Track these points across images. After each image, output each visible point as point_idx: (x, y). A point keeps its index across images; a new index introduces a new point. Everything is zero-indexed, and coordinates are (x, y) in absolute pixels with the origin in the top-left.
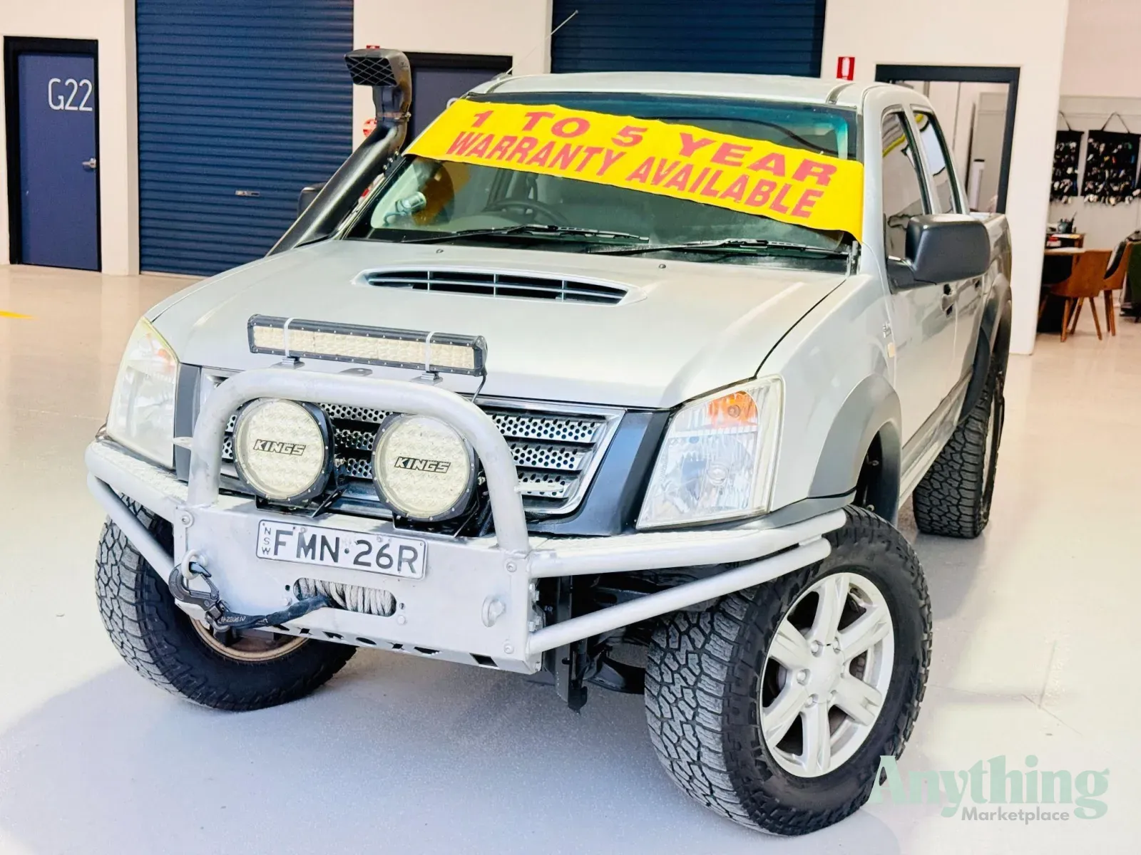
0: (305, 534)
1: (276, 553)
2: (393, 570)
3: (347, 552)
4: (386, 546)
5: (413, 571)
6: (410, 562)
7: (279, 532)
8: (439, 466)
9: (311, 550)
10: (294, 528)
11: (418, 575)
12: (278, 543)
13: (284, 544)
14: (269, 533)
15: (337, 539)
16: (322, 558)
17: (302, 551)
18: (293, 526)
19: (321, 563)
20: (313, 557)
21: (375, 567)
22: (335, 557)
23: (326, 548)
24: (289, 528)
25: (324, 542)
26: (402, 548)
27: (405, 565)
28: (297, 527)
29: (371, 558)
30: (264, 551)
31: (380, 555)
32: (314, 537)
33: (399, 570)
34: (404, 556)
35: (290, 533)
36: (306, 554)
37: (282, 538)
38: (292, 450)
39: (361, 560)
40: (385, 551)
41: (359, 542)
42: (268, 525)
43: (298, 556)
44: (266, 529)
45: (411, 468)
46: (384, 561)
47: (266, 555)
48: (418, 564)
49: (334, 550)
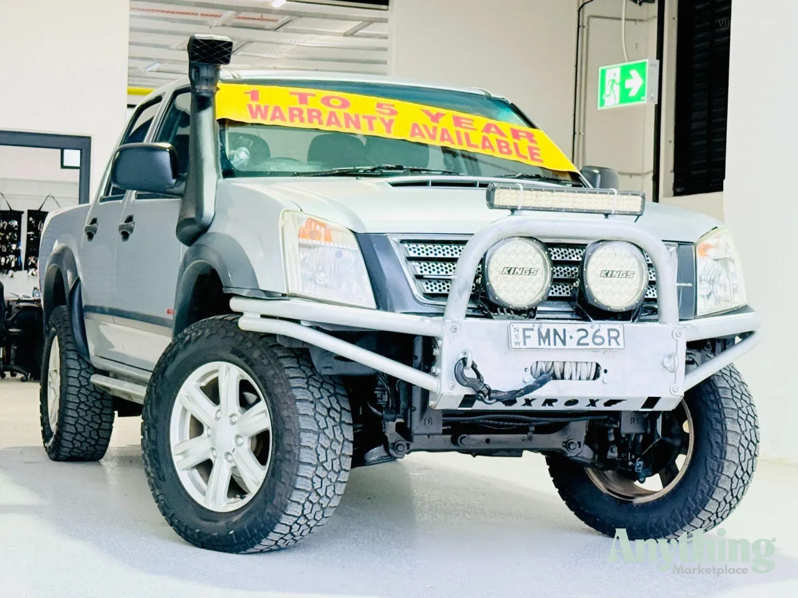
0: (541, 329)
1: (525, 344)
2: (606, 345)
3: (571, 337)
4: (599, 330)
5: (618, 344)
6: (616, 338)
7: (524, 330)
8: (628, 274)
9: (547, 340)
10: (534, 326)
11: (622, 346)
12: (525, 337)
13: (529, 337)
14: (518, 331)
15: (564, 330)
16: (555, 344)
17: (542, 340)
18: (532, 325)
19: (555, 347)
20: (549, 344)
21: (592, 346)
22: (564, 342)
23: (557, 336)
24: (530, 326)
25: (556, 333)
26: (609, 330)
27: (613, 341)
28: (535, 324)
29: (588, 340)
30: (516, 344)
31: (594, 337)
32: (548, 330)
33: (610, 344)
34: (611, 335)
35: (532, 330)
36: (544, 342)
37: (527, 333)
38: (530, 272)
39: (581, 342)
40: (597, 334)
41: (579, 330)
42: (516, 326)
43: (540, 344)
44: (515, 329)
45: (611, 276)
46: (598, 340)
47: (518, 346)
48: (620, 340)
49: (562, 338)
